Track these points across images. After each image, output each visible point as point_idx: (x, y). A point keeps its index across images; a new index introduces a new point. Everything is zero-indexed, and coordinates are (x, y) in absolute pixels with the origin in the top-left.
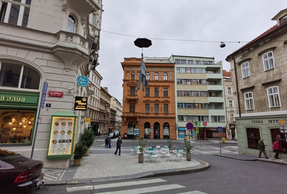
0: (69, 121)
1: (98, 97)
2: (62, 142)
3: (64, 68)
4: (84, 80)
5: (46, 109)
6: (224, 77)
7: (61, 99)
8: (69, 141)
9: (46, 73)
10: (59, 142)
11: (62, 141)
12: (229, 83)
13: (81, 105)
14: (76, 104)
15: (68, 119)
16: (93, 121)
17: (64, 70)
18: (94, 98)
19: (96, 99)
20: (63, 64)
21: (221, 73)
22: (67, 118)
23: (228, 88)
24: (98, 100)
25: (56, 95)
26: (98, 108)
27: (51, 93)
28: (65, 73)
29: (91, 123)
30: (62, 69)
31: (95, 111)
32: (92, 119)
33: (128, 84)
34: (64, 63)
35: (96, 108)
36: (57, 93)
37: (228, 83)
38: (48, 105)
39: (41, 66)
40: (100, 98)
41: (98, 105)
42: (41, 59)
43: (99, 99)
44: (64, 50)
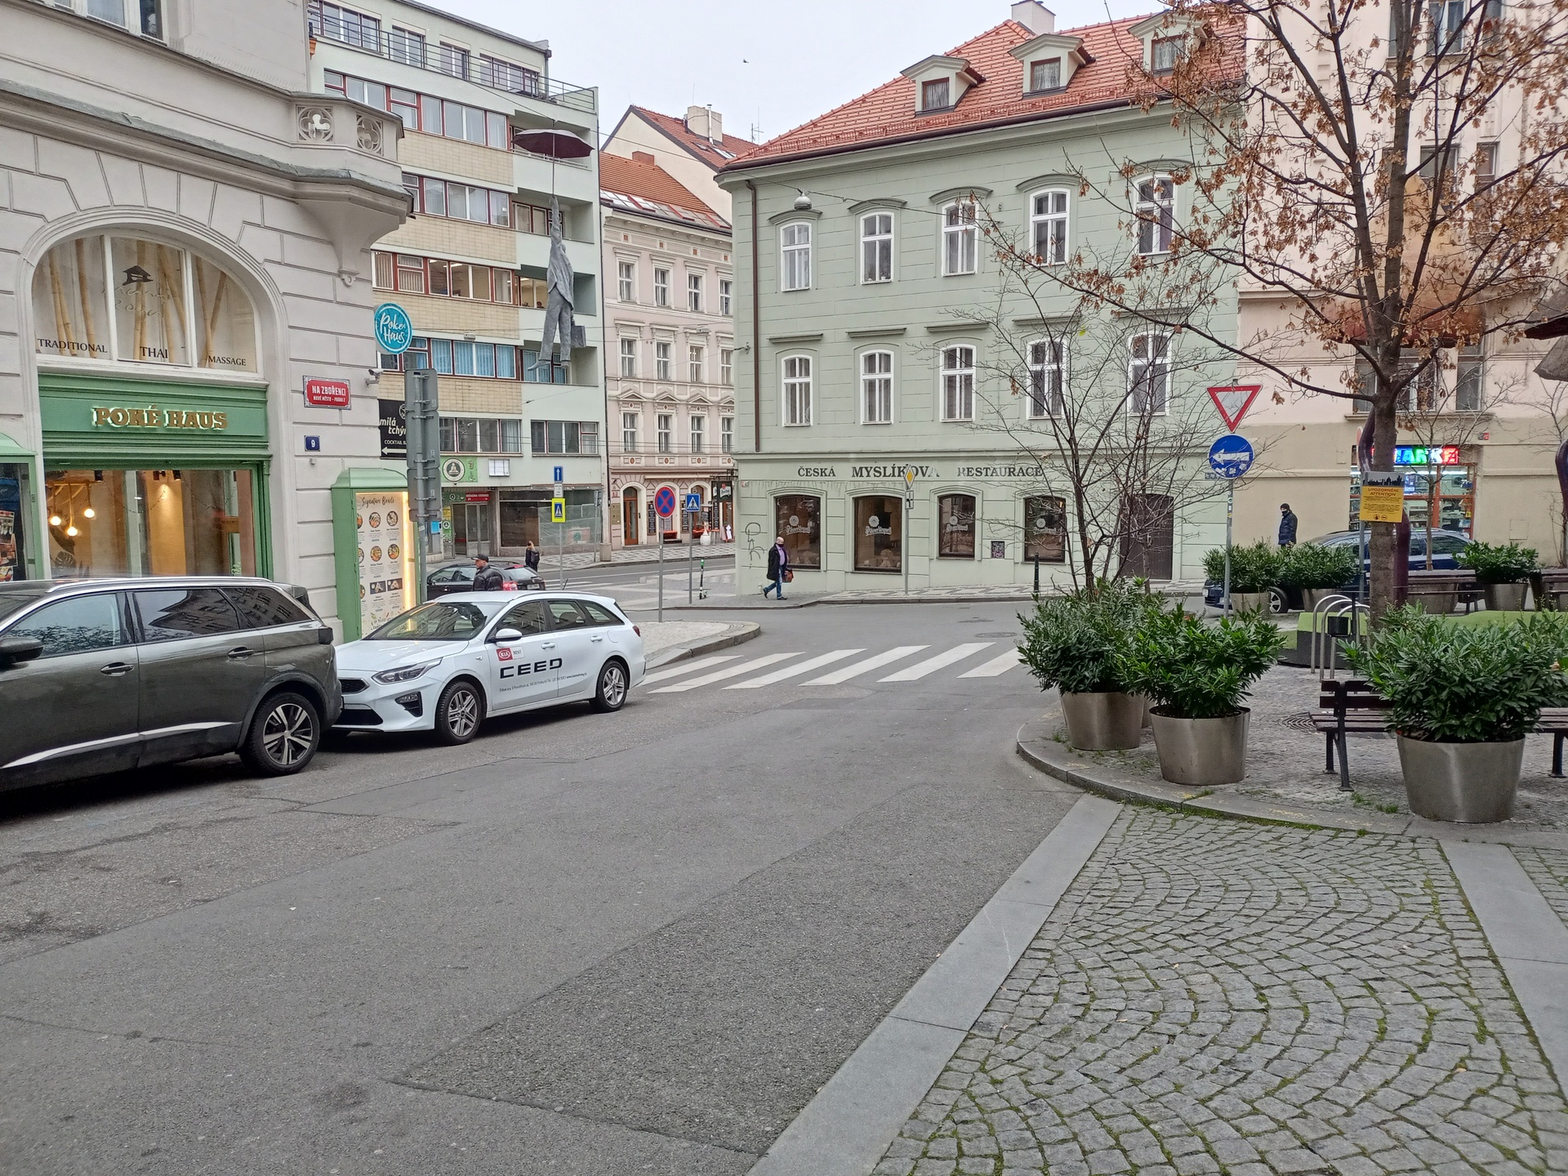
0: (390, 507)
2: (380, 591)
3: (335, 271)
4: (395, 327)
5: (308, 460)
6: (608, 195)
7: (347, 416)
8: (397, 586)
9: (286, 298)
10: (373, 591)
11: (379, 587)
12: (626, 238)
13: (396, 437)
14: (385, 436)
15: (384, 501)
17: (338, 280)
20: (328, 249)
21: (586, 168)
22: (379, 495)
23: (621, 264)
25: (333, 396)
27: (314, 388)
28: (343, 294)
30: (330, 278)
34: (331, 243)
36: (333, 390)
37: (622, 233)
38: (313, 445)
39: (266, 260)
42: (259, 226)
44: (367, 196)
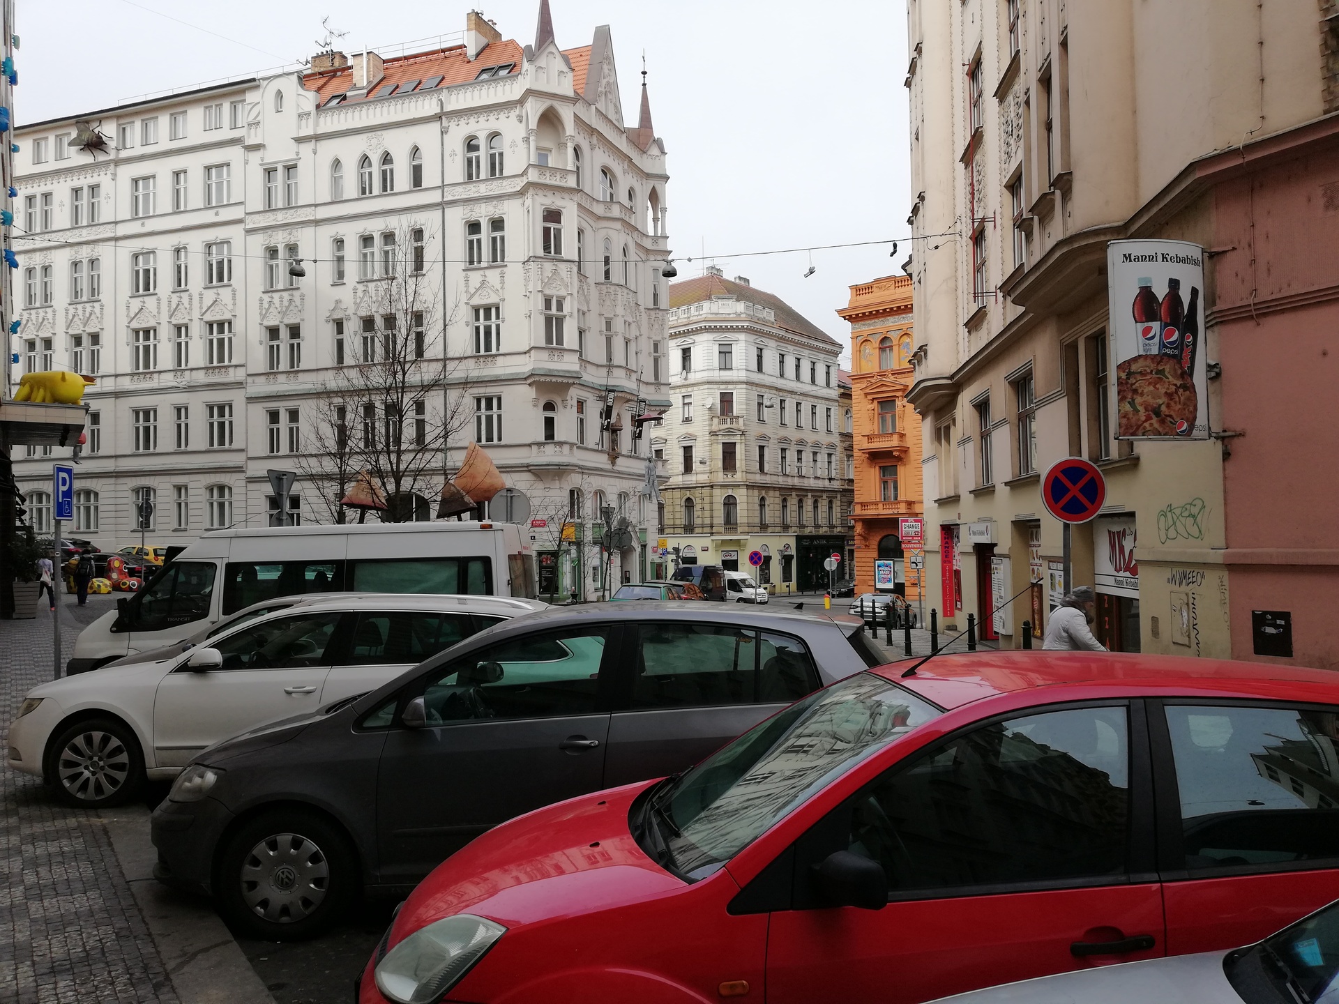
1: (829, 431)
3: (544, 488)
5: (531, 542)
7: (545, 529)
16: (807, 531)
18: (802, 442)
19: (817, 444)
20: (541, 482)
24: (831, 446)
25: (539, 523)
26: (830, 479)
28: (546, 494)
29: (799, 539)
30: (542, 490)
31: (812, 490)
32: (802, 526)
33: (867, 391)
35: (817, 478)
38: (533, 538)
40: (841, 434)
41: (833, 465)
43: (835, 439)
